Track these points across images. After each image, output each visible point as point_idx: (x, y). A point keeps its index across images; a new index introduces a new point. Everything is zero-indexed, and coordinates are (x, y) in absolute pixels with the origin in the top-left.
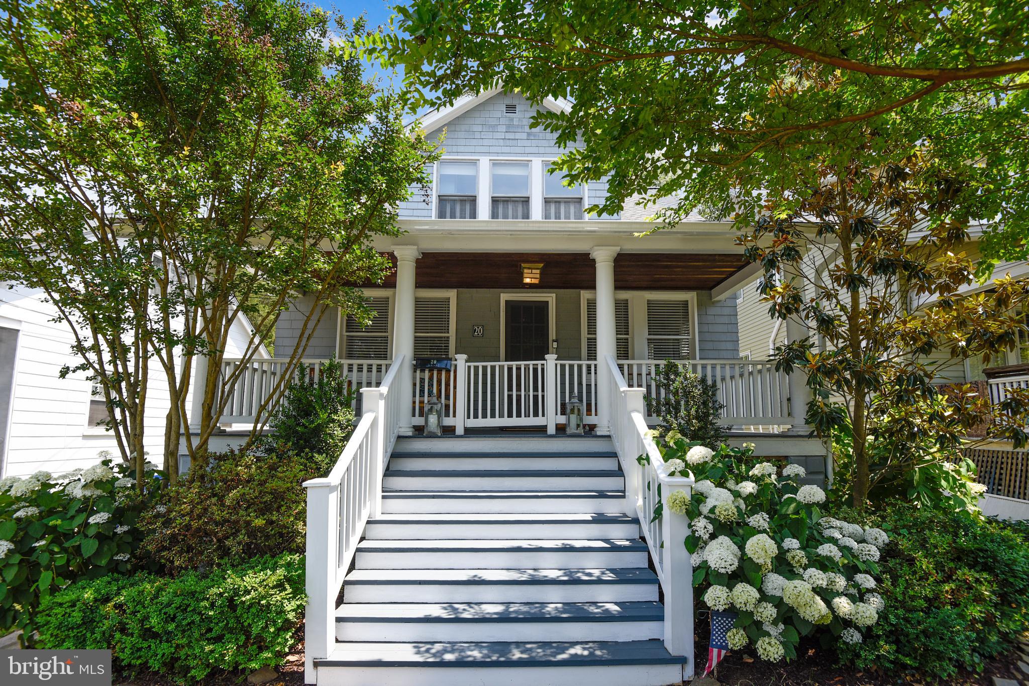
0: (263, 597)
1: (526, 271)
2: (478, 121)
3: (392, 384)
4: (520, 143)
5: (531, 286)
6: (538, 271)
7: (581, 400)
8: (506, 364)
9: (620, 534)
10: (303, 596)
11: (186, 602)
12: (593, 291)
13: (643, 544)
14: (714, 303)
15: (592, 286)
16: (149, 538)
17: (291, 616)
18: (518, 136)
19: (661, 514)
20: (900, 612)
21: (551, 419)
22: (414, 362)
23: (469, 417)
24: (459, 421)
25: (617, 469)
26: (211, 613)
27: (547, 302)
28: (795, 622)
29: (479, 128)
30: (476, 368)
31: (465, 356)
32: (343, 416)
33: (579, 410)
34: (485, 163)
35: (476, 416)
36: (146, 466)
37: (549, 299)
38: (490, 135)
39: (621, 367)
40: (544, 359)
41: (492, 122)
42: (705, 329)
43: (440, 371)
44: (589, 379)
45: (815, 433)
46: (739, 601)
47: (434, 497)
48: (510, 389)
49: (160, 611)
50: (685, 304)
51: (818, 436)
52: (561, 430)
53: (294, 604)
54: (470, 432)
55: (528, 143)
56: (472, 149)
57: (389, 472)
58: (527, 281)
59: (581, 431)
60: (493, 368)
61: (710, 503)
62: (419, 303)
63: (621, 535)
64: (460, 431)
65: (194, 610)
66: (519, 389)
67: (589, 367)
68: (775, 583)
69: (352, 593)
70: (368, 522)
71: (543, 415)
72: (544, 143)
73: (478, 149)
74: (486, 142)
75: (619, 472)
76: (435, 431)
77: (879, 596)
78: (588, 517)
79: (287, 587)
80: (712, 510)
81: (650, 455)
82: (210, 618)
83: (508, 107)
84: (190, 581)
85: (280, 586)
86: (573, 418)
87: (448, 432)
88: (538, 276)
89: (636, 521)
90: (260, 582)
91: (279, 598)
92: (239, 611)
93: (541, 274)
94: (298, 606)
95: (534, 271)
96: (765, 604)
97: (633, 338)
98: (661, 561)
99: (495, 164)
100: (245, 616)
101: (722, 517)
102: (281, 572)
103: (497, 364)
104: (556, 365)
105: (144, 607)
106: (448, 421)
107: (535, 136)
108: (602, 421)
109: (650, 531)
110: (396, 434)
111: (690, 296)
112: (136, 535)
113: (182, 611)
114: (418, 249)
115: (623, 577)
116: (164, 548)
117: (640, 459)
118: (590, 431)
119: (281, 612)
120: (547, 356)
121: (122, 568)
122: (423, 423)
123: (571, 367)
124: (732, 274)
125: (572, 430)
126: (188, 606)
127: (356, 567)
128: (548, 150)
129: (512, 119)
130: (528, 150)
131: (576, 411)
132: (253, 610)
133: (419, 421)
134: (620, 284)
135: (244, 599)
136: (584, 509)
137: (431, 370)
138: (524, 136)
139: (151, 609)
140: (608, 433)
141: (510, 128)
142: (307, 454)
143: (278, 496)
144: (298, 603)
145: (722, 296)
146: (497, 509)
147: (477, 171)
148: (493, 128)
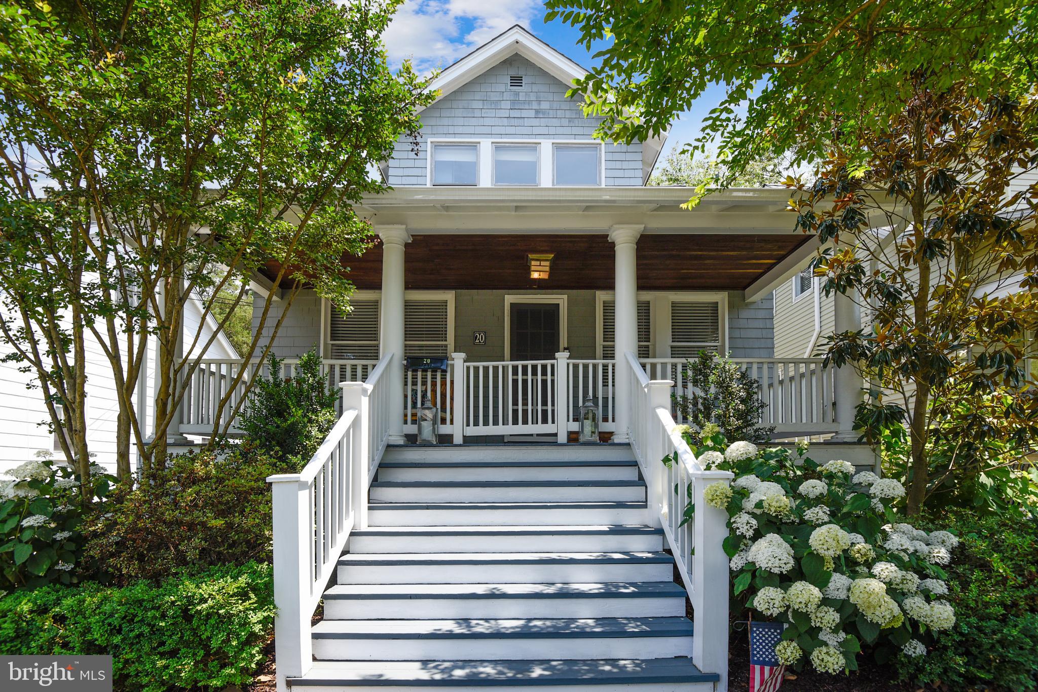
0: (222, 607)
1: (533, 263)
2: (478, 96)
3: (378, 381)
4: (527, 122)
5: (540, 285)
6: (547, 263)
7: (596, 404)
8: (510, 364)
9: (640, 546)
10: (272, 607)
11: (132, 611)
12: (610, 292)
13: (668, 556)
14: (747, 305)
15: (610, 285)
16: (92, 542)
17: (257, 628)
18: (525, 113)
19: (691, 517)
20: (973, 620)
21: (563, 426)
22: (405, 362)
23: (468, 425)
24: (457, 429)
25: (637, 479)
26: (163, 624)
27: (558, 305)
28: (860, 627)
29: (479, 105)
30: (476, 369)
31: (463, 355)
32: (323, 416)
33: (594, 415)
34: (486, 146)
35: (476, 424)
36: (91, 468)
37: (560, 302)
38: (492, 113)
39: (644, 366)
40: (554, 358)
41: (494, 97)
42: (737, 334)
43: (434, 371)
44: (605, 392)
45: (865, 440)
46: (799, 600)
47: (428, 508)
48: (515, 403)
49: (103, 622)
50: (715, 305)
51: (869, 443)
52: (573, 438)
53: (260, 615)
54: (470, 441)
55: (536, 122)
56: (470, 130)
57: (376, 482)
58: (535, 275)
59: (596, 438)
60: (496, 368)
61: (754, 498)
62: (409, 308)
63: (642, 547)
64: (458, 440)
65: (142, 621)
66: (525, 403)
67: (605, 367)
68: (838, 582)
69: (331, 608)
70: (352, 534)
71: (553, 422)
72: (555, 122)
73: (479, 130)
74: (487, 121)
75: (641, 481)
76: (430, 439)
77: (948, 604)
78: (606, 528)
79: (252, 595)
80: (759, 505)
81: (679, 452)
82: (161, 630)
83: (512, 78)
84: (140, 590)
85: (243, 595)
86: (588, 424)
87: (445, 441)
88: (547, 269)
89: (660, 532)
90: (219, 590)
91: (241, 608)
92: (195, 622)
93: (551, 268)
94: (265, 618)
95: (543, 263)
96: (826, 609)
97: (654, 345)
98: (690, 572)
99: (498, 148)
100: (203, 627)
101: (773, 509)
102: (243, 580)
103: (500, 364)
104: (568, 365)
105: (85, 618)
106: (445, 429)
107: (544, 114)
108: (620, 429)
109: (676, 540)
110: (385, 443)
111: (720, 298)
112: (79, 540)
113: (129, 621)
114: (407, 230)
115: (645, 591)
116: (112, 555)
117: (666, 460)
118: (605, 438)
119: (245, 624)
120: (557, 355)
121: (66, 579)
122: (416, 432)
123: (586, 367)
124: (771, 267)
125: (587, 435)
126: (135, 616)
127: (339, 581)
128: (560, 130)
129: (517, 94)
130: (536, 131)
131: (590, 415)
132: (212, 621)
133: (411, 429)
134: (644, 283)
135: (199, 608)
136: (601, 520)
137: (425, 371)
138: (532, 113)
139: (92, 620)
140: (627, 441)
141: (515, 104)
142: (277, 452)
143: (243, 497)
144: (265, 614)
145: (756, 296)
146: (500, 522)
147: (478, 156)
148: (496, 105)
